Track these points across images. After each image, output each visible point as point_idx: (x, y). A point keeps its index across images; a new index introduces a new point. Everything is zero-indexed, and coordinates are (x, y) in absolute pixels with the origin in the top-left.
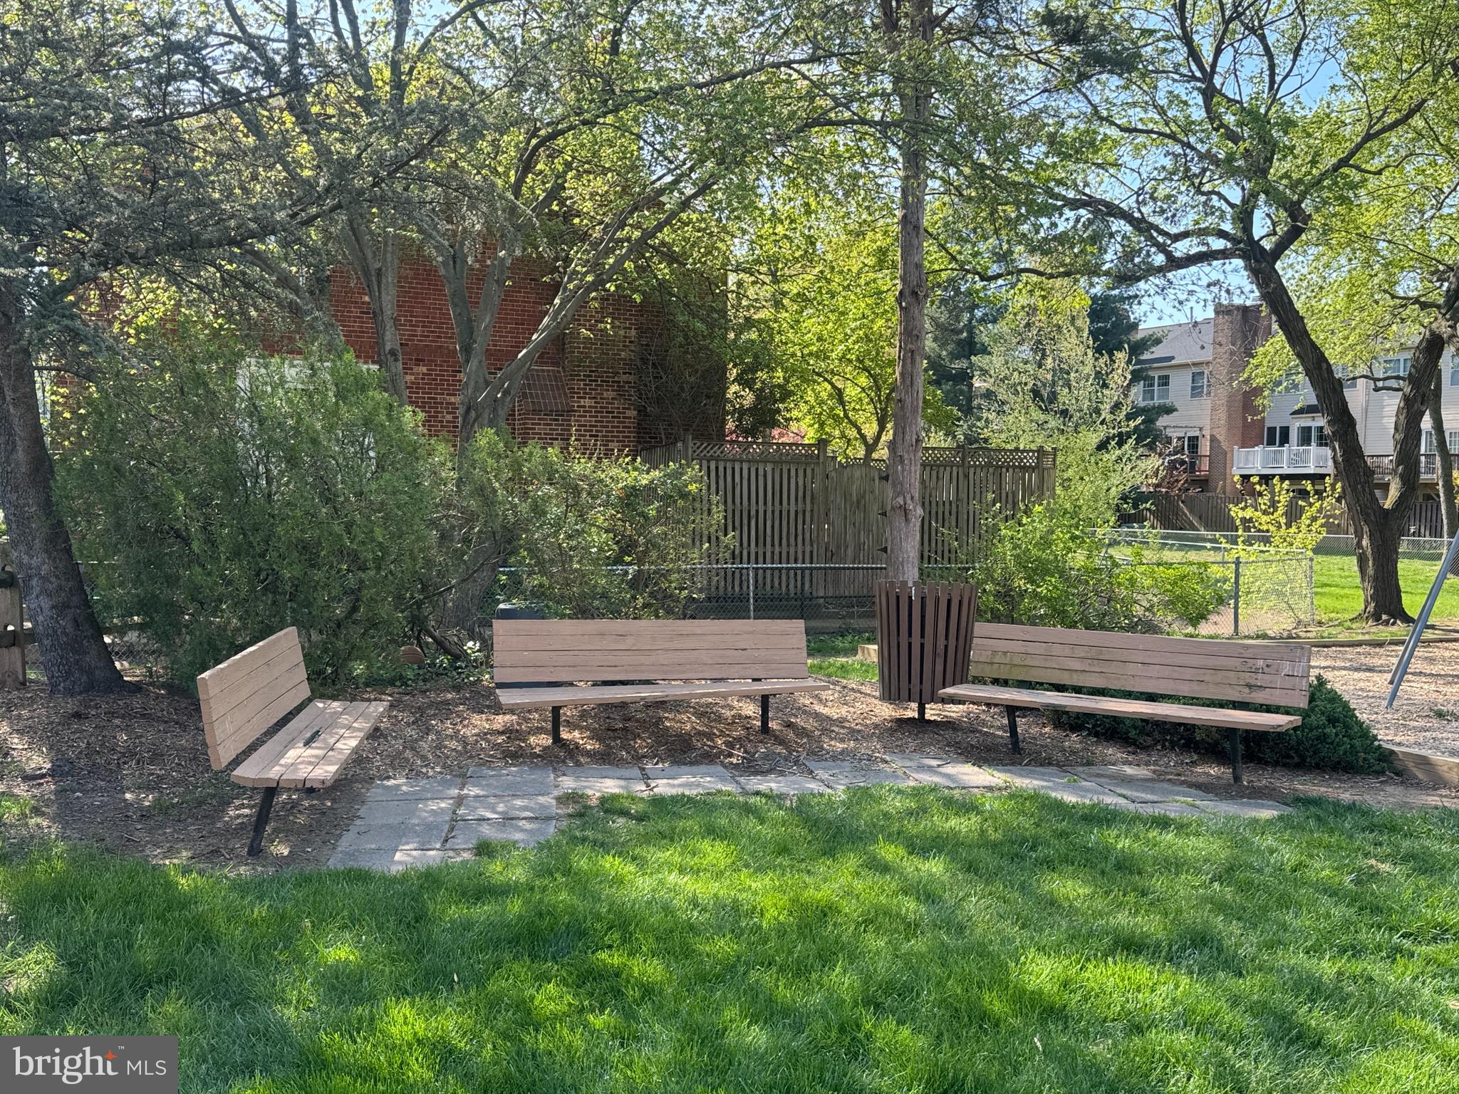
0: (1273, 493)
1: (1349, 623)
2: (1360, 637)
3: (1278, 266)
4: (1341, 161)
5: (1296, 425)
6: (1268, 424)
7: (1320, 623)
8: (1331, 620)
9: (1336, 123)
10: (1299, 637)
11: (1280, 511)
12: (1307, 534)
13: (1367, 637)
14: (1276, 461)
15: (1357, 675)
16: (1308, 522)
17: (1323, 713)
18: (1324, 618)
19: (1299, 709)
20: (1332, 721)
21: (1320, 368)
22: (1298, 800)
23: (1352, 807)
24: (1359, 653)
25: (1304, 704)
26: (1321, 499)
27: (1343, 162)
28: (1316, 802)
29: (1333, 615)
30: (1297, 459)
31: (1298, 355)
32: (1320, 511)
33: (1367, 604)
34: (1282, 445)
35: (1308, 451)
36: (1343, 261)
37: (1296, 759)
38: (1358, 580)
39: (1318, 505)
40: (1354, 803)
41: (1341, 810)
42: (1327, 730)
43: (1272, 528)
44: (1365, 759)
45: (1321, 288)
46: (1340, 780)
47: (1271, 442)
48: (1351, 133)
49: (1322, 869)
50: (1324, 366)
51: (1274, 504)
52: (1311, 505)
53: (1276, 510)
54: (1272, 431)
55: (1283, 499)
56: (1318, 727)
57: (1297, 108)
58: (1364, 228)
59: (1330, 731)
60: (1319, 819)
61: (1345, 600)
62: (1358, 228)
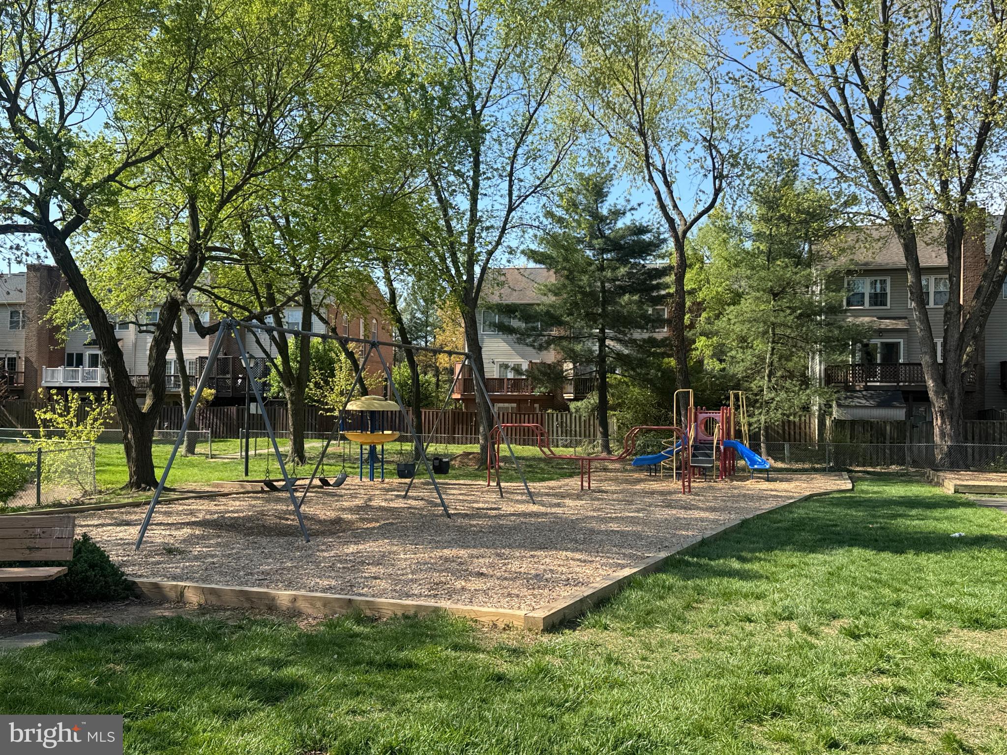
0: (67, 400)
1: (119, 491)
2: (126, 501)
3: (68, 242)
4: (109, 176)
5: (87, 353)
6: (68, 351)
7: (100, 492)
8: (108, 489)
9: (109, 150)
10: (83, 504)
11: (72, 414)
12: (90, 430)
13: (130, 500)
14: (73, 377)
15: (119, 529)
16: (91, 422)
17: (86, 562)
18: (103, 488)
19: (66, 561)
20: (92, 566)
21: (98, 316)
22: (65, 627)
23: (103, 628)
24: (122, 513)
25: (69, 557)
26: (100, 405)
27: (111, 178)
28: (77, 627)
29: (109, 486)
30: (87, 377)
31: (82, 306)
32: (99, 414)
33: (131, 476)
34: (77, 366)
35: (96, 371)
36: (116, 245)
37: (66, 597)
38: (125, 460)
39: (98, 410)
40: (104, 624)
41: (93, 630)
42: (89, 573)
43: (66, 426)
44: (115, 590)
45: (101, 261)
46: (97, 608)
47: (70, 364)
48: (119, 159)
49: (75, 679)
50: (101, 314)
51: (67, 409)
52: (94, 410)
53: (68, 413)
54: (70, 356)
55: (74, 405)
56: (82, 572)
57: (82, 135)
58: (128, 224)
59: (91, 573)
60: (77, 639)
61: (118, 475)
62: (123, 223)
